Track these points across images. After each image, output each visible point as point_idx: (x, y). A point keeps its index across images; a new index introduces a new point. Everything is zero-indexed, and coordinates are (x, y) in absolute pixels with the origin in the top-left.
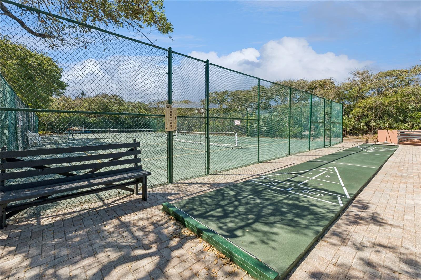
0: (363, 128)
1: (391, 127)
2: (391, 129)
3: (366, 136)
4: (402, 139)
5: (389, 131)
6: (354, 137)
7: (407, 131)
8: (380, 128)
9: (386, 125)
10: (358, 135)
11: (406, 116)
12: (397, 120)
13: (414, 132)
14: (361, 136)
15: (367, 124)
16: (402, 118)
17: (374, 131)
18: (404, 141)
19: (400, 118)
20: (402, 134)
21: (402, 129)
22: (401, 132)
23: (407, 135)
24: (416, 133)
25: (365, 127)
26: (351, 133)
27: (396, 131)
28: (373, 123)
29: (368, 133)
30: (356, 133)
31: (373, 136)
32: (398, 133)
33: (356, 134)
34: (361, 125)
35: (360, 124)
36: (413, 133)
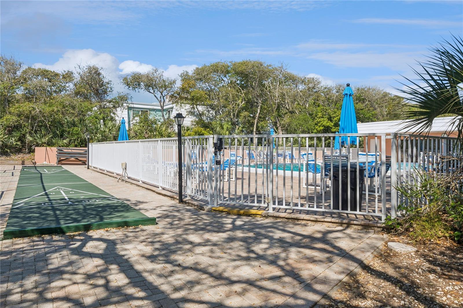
0: (16, 144)
1: (50, 144)
2: (50, 146)
3: (19, 156)
4: (60, 158)
5: (48, 148)
6: (3, 158)
7: (65, 149)
8: (38, 145)
9: (45, 140)
10: (9, 155)
11: (63, 131)
12: (55, 135)
13: (71, 149)
14: (13, 157)
15: (22, 139)
16: (59, 133)
17: (28, 149)
18: (63, 160)
19: (58, 132)
20: (60, 153)
21: (60, 147)
22: (59, 150)
23: (65, 153)
24: (73, 151)
25: (19, 143)
27: (55, 149)
28: (29, 138)
29: (22, 152)
30: (7, 152)
31: (28, 156)
32: (57, 151)
33: (6, 154)
34: (13, 141)
35: (11, 139)
36: (70, 151)
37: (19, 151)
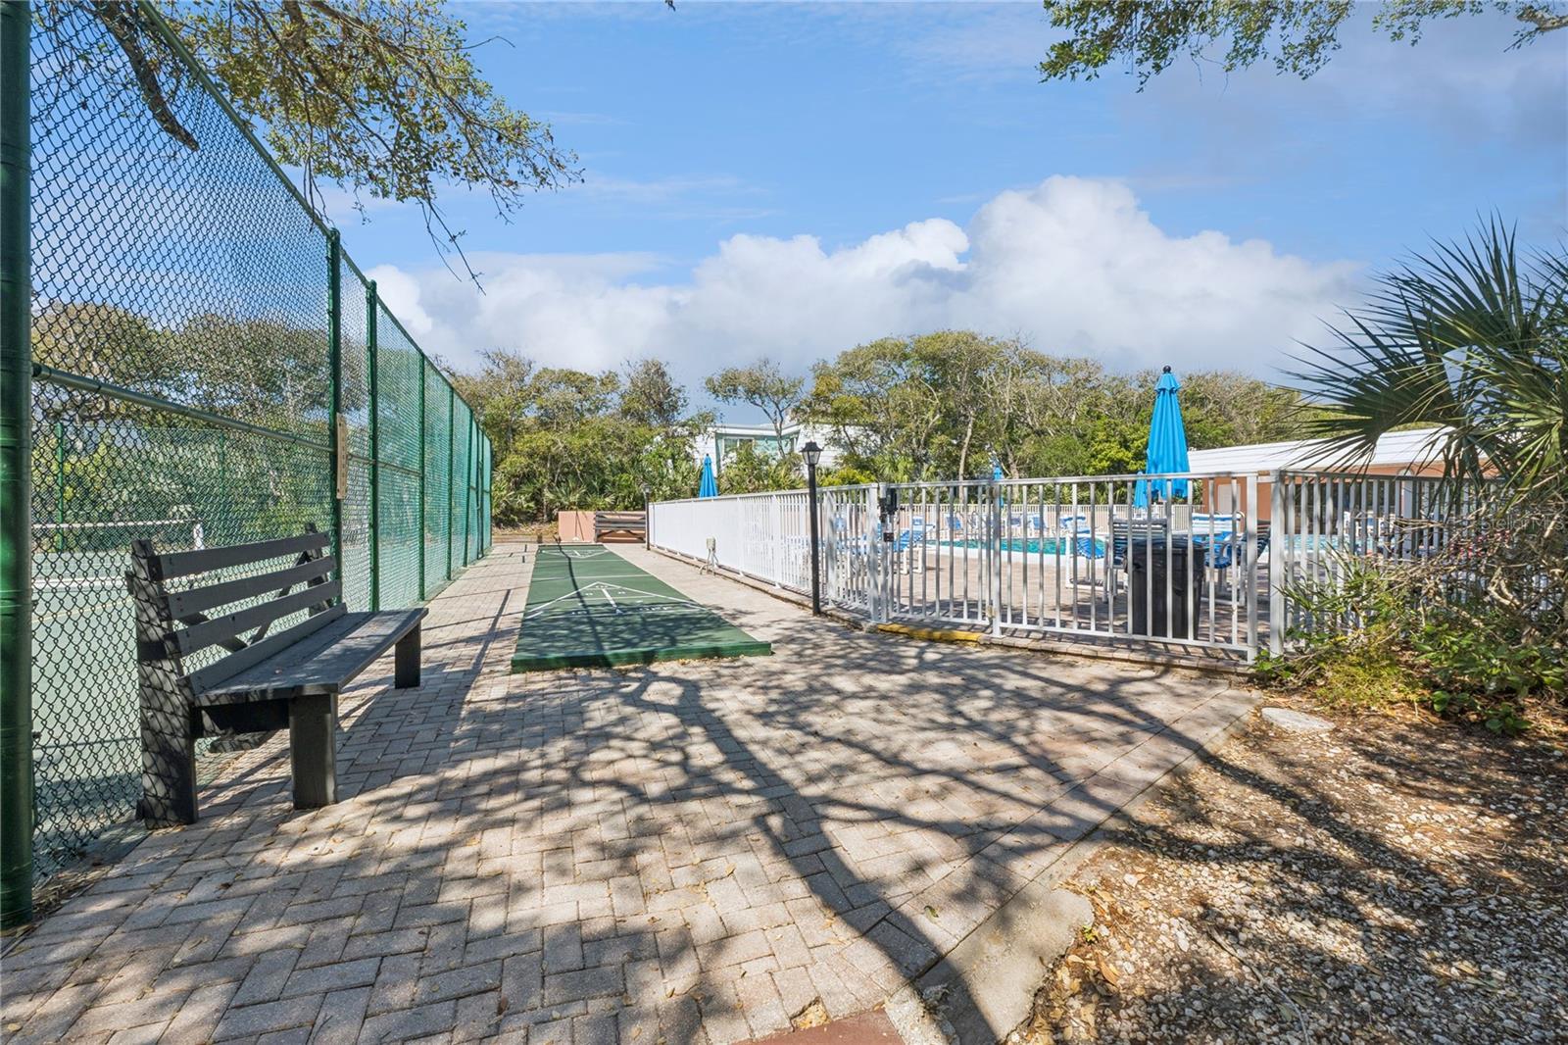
0: (528, 507)
1: (583, 505)
2: (583, 508)
3: (533, 527)
4: (600, 530)
5: (580, 512)
6: (508, 531)
7: (609, 514)
8: (563, 508)
9: (574, 498)
10: (518, 526)
11: (604, 482)
12: (591, 490)
13: (619, 515)
14: (523, 529)
15: (536, 497)
16: (598, 484)
17: (548, 515)
18: (605, 534)
19: (595, 484)
20: (600, 521)
21: (600, 510)
22: (599, 516)
23: (609, 522)
24: (622, 517)
25: (532, 504)
26: (501, 521)
27: (591, 514)
28: (548, 495)
29: (537, 521)
30: (514, 520)
31: (547, 527)
32: (594, 519)
33: (512, 524)
34: (522, 501)
35: (520, 498)
36: (617, 517)
37: (532, 518)
